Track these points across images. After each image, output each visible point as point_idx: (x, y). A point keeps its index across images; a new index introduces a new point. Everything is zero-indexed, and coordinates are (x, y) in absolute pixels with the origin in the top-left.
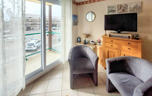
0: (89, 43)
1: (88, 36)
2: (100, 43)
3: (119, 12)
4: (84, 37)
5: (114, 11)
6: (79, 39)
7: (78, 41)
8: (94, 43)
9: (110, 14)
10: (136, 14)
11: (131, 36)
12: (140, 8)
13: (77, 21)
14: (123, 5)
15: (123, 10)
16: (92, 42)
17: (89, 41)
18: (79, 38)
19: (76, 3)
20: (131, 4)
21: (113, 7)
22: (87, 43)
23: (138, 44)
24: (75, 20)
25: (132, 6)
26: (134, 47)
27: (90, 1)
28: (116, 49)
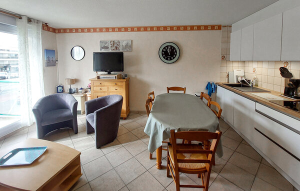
0: (77, 92)
1: (74, 81)
2: (90, 88)
3: (112, 49)
4: (67, 83)
5: (107, 48)
6: (60, 88)
7: (59, 91)
8: (83, 91)
9: (103, 51)
10: (121, 55)
11: (116, 75)
12: (130, 46)
13: (54, 60)
14: (116, 42)
15: (116, 48)
16: (82, 89)
17: (77, 89)
18: (60, 86)
19: (51, 30)
20: (123, 41)
21: (106, 43)
22: (74, 92)
23: (123, 83)
24: (51, 58)
25: (124, 44)
26: (121, 87)
27: (77, 30)
28: (104, 92)
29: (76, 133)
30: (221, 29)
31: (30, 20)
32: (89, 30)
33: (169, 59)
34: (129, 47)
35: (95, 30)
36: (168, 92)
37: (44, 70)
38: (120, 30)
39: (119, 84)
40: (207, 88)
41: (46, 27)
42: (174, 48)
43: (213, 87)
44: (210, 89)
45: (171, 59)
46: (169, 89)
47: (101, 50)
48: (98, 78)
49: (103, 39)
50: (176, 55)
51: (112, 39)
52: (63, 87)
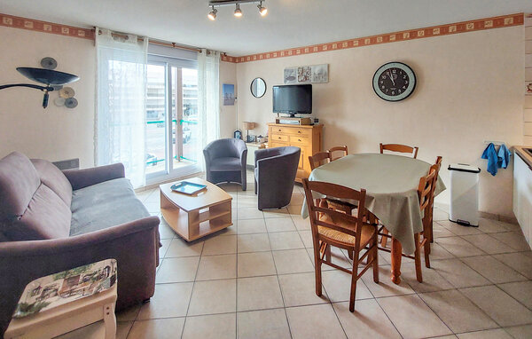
0: (256, 141)
1: (253, 126)
3: (300, 80)
4: (244, 127)
5: (294, 78)
6: (237, 134)
9: (288, 83)
11: (300, 119)
13: (233, 97)
14: (306, 68)
15: (306, 77)
16: (260, 137)
17: (256, 137)
18: (238, 131)
19: (231, 59)
20: (315, 66)
21: (292, 71)
22: (253, 141)
23: (309, 131)
24: (230, 95)
25: (317, 71)
26: (305, 136)
27: (258, 57)
28: (284, 143)
29: (245, 190)
30: (522, 23)
31: (208, 52)
32: (271, 55)
33: (393, 93)
34: (325, 75)
35: (279, 54)
36: (382, 152)
37: (221, 109)
38: (311, 50)
39: (304, 132)
40: (485, 155)
41: (225, 57)
42: (404, 73)
43: (501, 154)
44: (493, 159)
45: (397, 94)
46: (383, 147)
47: (285, 82)
48: (278, 122)
49: (288, 66)
50: (407, 86)
51: (300, 66)
52: (241, 133)
